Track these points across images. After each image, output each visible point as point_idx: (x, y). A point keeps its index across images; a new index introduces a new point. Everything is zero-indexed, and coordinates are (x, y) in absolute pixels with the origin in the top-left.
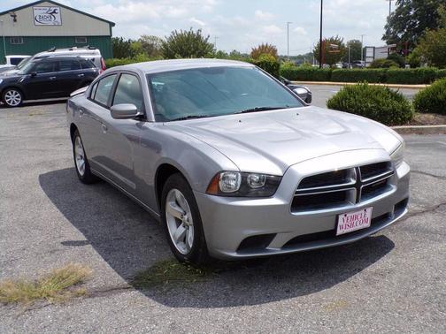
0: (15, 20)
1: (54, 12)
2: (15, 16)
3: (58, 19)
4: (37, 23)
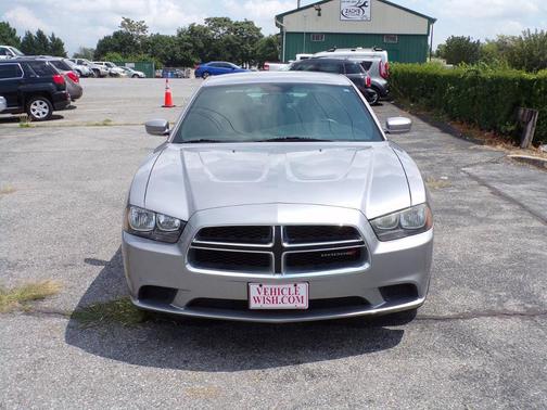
0: (319, 15)
1: (364, 5)
2: (319, 10)
3: (367, 13)
4: (343, 18)
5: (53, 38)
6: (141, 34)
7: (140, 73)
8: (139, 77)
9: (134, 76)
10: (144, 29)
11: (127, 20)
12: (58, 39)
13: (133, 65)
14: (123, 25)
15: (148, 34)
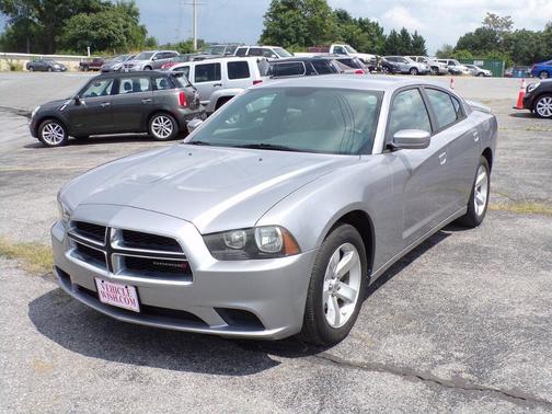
5: (415, 36)
6: (505, 30)
7: (486, 72)
8: (485, 76)
9: (478, 75)
10: (508, 25)
11: (492, 16)
12: (421, 38)
13: (481, 63)
14: (487, 21)
15: (513, 30)
